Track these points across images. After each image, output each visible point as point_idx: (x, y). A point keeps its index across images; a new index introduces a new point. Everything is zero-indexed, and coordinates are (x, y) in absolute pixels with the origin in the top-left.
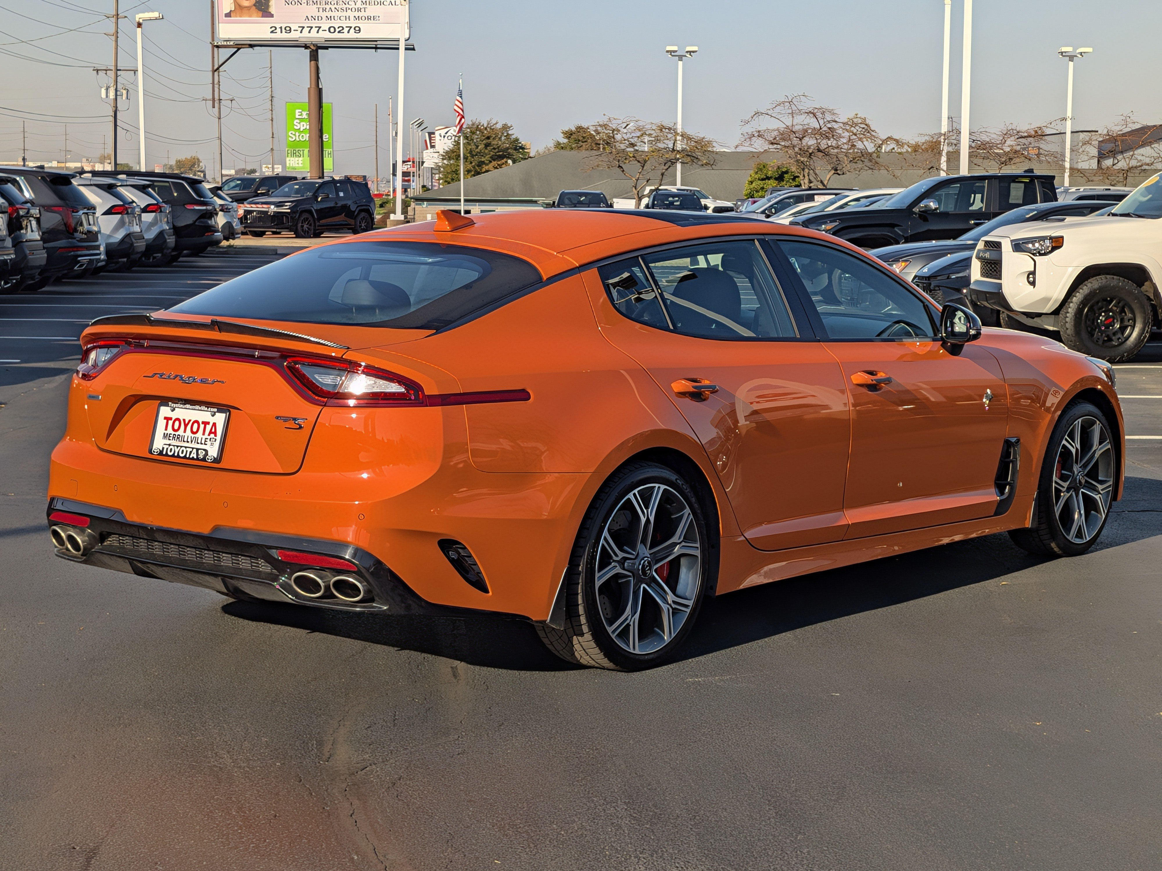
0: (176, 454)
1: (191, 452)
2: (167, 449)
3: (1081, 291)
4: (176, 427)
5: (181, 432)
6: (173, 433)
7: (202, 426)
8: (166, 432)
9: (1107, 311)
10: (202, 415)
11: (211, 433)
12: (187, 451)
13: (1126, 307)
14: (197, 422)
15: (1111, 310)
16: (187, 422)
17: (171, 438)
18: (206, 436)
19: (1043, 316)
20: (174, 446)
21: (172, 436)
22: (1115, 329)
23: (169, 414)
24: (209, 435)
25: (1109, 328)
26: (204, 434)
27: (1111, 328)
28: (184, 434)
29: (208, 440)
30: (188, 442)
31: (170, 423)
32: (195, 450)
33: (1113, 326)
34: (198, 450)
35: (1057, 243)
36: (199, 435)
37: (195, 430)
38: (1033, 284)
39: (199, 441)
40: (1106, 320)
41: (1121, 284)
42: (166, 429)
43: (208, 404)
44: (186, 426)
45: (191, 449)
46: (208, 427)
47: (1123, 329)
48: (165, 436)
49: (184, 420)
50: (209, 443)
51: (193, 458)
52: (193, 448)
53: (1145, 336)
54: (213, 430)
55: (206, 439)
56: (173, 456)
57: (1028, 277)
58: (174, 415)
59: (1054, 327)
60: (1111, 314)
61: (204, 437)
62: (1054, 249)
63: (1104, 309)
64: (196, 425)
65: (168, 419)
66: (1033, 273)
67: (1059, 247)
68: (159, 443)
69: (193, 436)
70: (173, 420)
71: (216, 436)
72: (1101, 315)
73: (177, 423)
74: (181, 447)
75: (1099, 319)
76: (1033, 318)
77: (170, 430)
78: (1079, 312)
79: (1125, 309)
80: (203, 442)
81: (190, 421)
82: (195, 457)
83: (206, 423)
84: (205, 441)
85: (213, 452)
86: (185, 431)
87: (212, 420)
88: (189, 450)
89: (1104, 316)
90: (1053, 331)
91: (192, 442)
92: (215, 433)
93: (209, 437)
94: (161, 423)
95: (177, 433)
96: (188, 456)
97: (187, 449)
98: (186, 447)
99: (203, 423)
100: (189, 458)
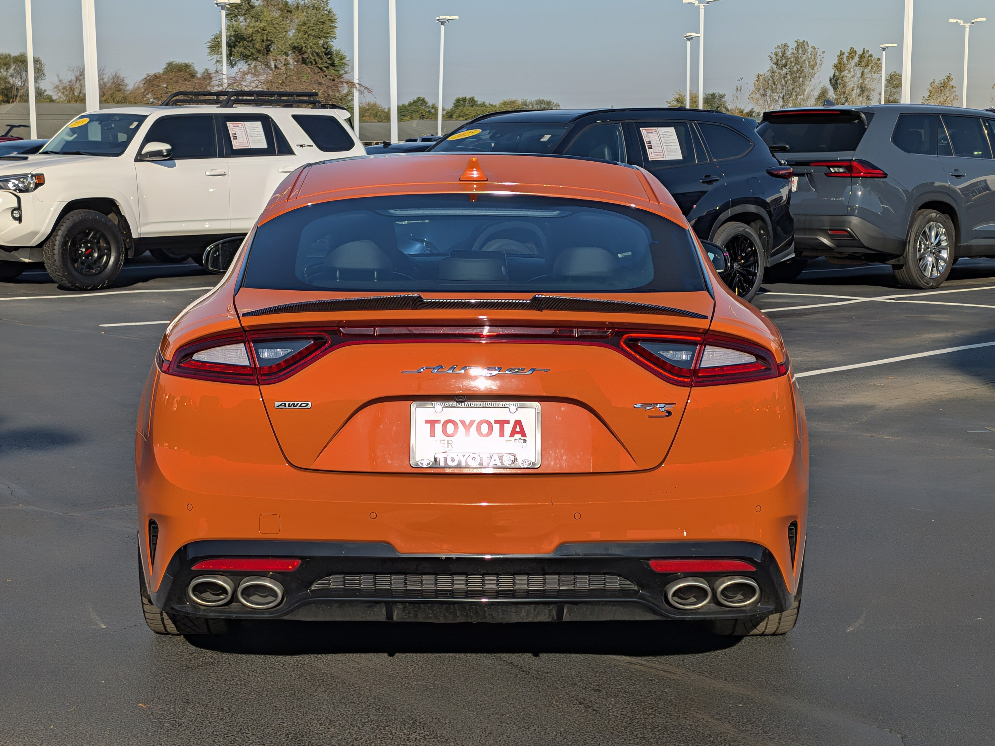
3: (64, 224)
9: (86, 243)
13: (101, 238)
15: (89, 241)
19: (20, 249)
22: (95, 258)
25: (89, 258)
27: (90, 258)
33: (92, 256)
35: (40, 181)
38: (20, 219)
40: (86, 251)
41: (97, 217)
47: (100, 257)
53: (121, 264)
57: (12, 213)
59: (29, 259)
60: (89, 245)
62: (37, 186)
63: (84, 241)
65: (432, 422)
66: (19, 208)
67: (42, 184)
72: (81, 247)
73: (450, 426)
75: (80, 250)
76: (11, 252)
78: (64, 244)
79: (101, 240)
89: (83, 247)
90: (29, 263)
99: (496, 422)
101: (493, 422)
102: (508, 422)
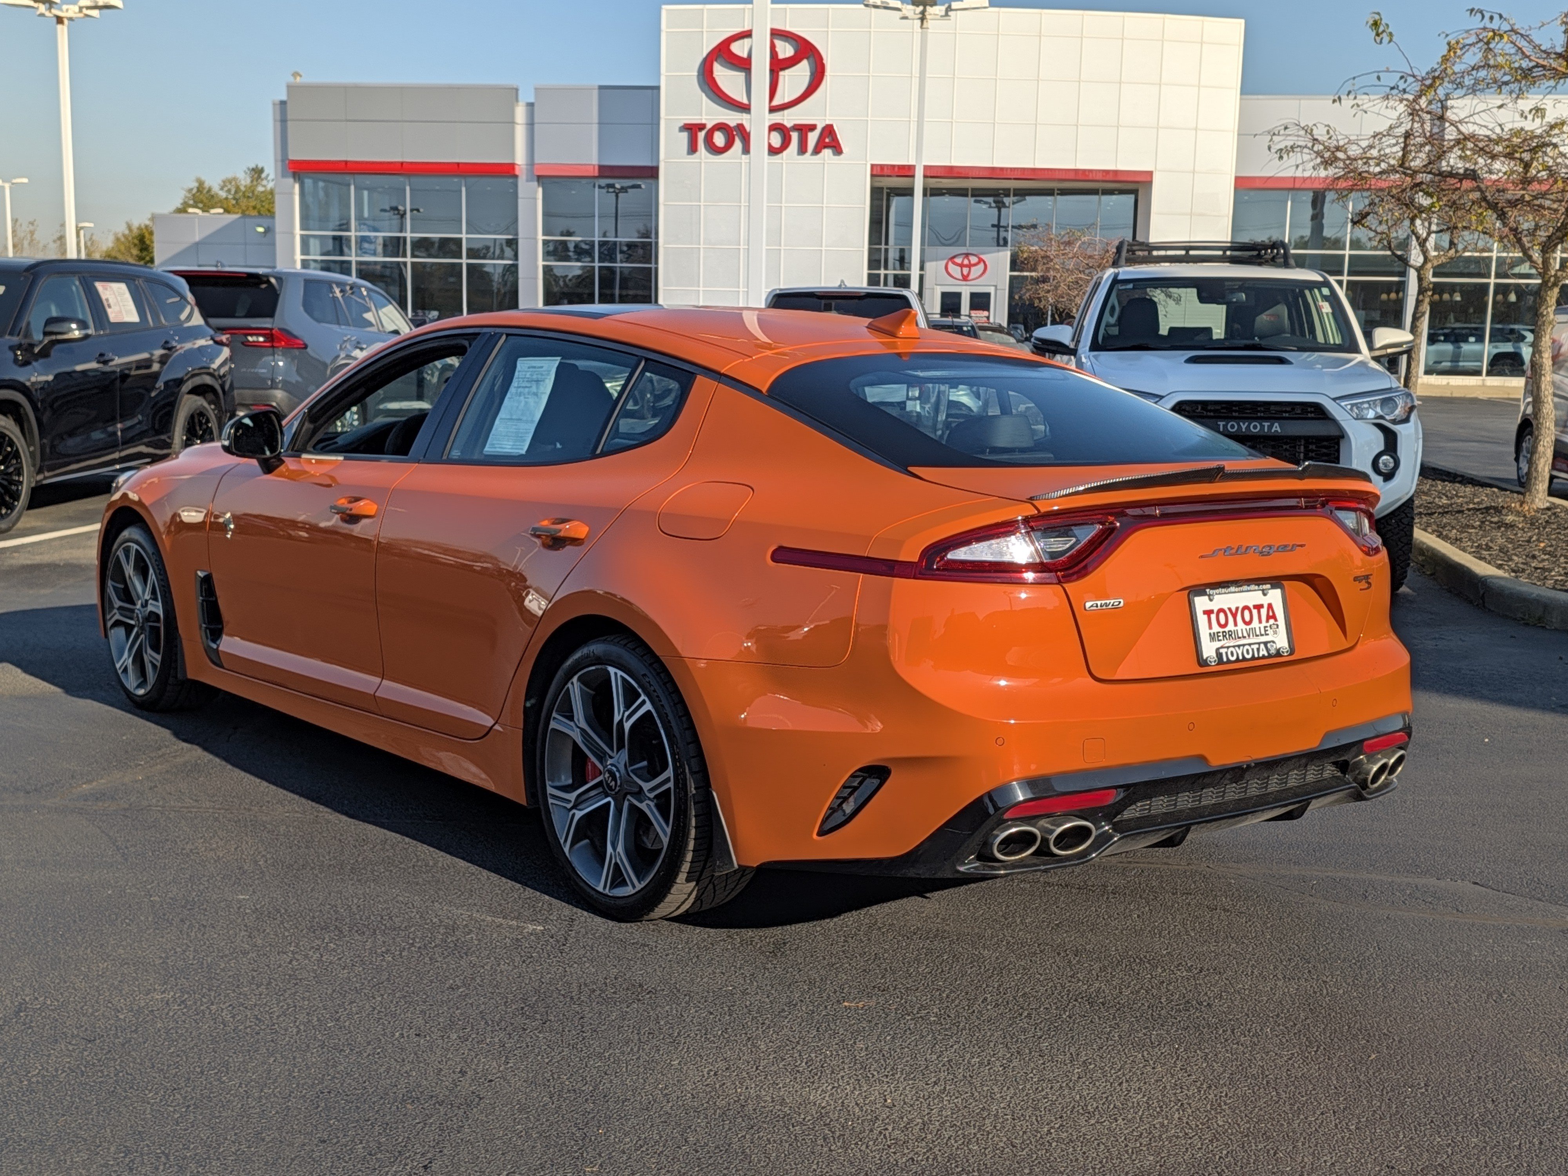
0: (1241, 658)
1: (1258, 650)
2: (1227, 653)
4: (1223, 621)
5: (1231, 626)
6: (1221, 630)
7: (1255, 612)
8: (1212, 632)
10: (1251, 597)
11: (1268, 618)
12: (1253, 650)
14: (1246, 608)
16: (1234, 611)
17: (1221, 638)
18: (1264, 624)
20: (1234, 647)
21: (1221, 634)
23: (1210, 606)
24: (1267, 621)
26: (1260, 622)
28: (1235, 628)
29: (1268, 628)
30: (1244, 637)
31: (1213, 617)
32: (1262, 646)
34: (1266, 643)
36: (1255, 623)
37: (1247, 618)
39: (1258, 633)
42: (1210, 627)
43: (1258, 581)
44: (1234, 616)
45: (1257, 646)
46: (1264, 612)
48: (1213, 637)
49: (1230, 609)
50: (1270, 632)
51: (1264, 657)
52: (1259, 644)
54: (1271, 614)
55: (1265, 627)
56: (1237, 660)
58: (1214, 606)
61: (1262, 626)
64: (1247, 613)
65: (1208, 613)
68: (1209, 650)
69: (1248, 627)
70: (1215, 611)
71: (1276, 620)
73: (1222, 615)
74: (1244, 645)
77: (1216, 628)
80: (1263, 632)
81: (1237, 609)
82: (1266, 654)
83: (1259, 607)
84: (1266, 631)
85: (1281, 641)
86: (1236, 624)
87: (1265, 601)
88: (1255, 647)
91: (1249, 636)
92: (1274, 617)
93: (1268, 625)
94: (1202, 620)
95: (1226, 629)
96: (1256, 655)
97: (1253, 646)
98: (1250, 645)
99: (1255, 607)
100: (1259, 658)
101: (1252, 608)
102: (1261, 606)
